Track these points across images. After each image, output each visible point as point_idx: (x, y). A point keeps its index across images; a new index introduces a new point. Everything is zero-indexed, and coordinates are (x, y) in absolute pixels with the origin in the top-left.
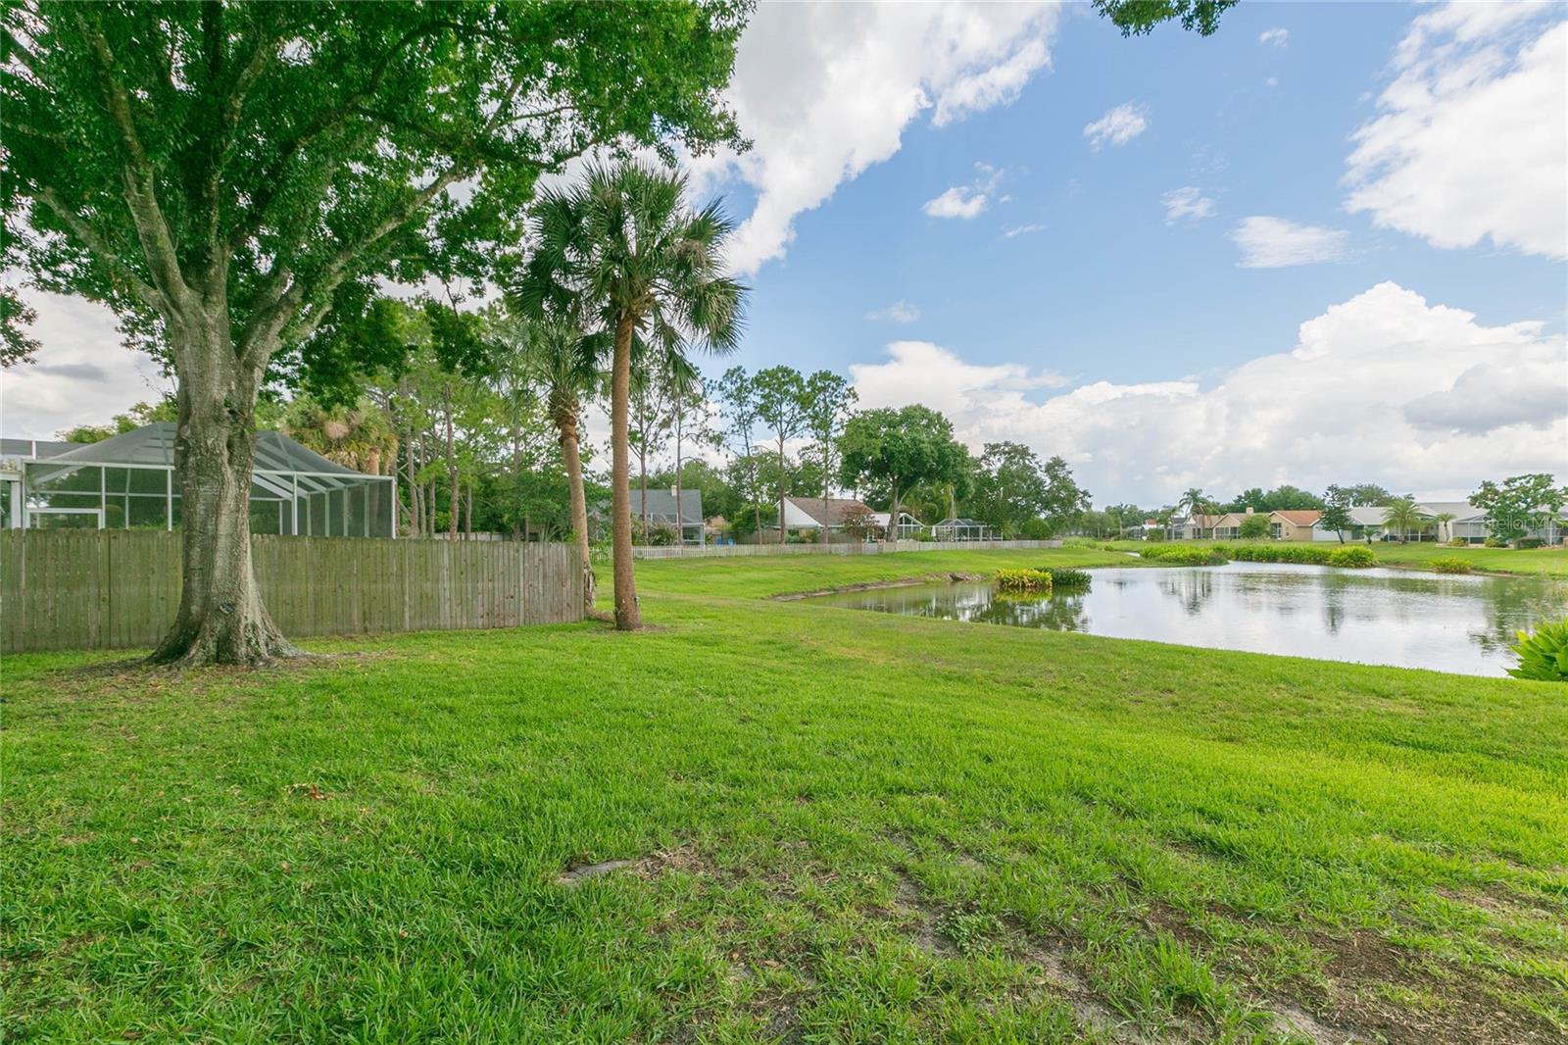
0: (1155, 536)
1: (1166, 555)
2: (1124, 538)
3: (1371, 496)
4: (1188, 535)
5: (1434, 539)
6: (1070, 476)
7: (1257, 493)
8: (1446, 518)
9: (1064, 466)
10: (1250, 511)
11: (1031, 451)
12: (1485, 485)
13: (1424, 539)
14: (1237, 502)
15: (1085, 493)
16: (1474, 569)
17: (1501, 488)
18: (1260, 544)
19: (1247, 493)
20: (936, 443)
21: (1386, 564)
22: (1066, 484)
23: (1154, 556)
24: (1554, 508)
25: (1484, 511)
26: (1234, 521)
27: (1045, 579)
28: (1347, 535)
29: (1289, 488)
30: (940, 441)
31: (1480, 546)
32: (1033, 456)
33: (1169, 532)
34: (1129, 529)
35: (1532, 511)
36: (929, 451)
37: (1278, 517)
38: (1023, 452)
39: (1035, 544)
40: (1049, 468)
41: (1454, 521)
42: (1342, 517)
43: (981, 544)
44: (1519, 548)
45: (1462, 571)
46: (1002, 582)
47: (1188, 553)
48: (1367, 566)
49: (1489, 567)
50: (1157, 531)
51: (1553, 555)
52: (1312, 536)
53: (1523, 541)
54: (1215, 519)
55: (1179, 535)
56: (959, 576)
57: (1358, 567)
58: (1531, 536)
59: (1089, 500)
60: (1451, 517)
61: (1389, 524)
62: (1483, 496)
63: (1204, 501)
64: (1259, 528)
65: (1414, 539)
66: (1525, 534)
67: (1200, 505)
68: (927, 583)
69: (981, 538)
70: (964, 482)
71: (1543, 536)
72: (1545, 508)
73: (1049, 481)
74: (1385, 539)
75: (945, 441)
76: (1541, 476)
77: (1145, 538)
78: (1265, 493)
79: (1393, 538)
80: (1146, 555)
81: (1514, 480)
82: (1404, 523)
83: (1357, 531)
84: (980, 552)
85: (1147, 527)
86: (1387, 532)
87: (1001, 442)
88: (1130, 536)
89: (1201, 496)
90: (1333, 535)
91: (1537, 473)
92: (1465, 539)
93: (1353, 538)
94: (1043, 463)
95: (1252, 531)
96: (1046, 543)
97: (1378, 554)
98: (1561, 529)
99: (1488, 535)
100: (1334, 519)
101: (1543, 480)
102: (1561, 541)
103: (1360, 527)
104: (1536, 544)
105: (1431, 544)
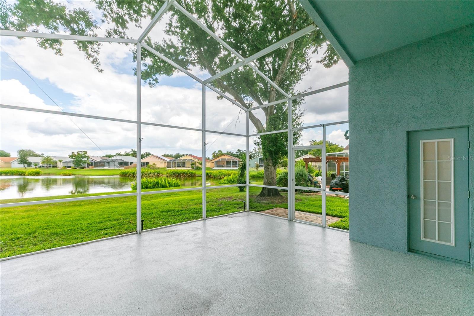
5: (56, 167)
8: (60, 161)
12: (73, 153)
13: (53, 167)
16: (72, 174)
17: (76, 154)
21: (45, 174)
24: (88, 159)
25: (72, 160)
28: (26, 165)
31: (70, 168)
35: (83, 160)
41: (63, 162)
42: (26, 160)
44: (80, 169)
45: (69, 175)
48: (40, 175)
49: (76, 174)
51: (88, 170)
52: (11, 166)
53: (81, 167)
57: (36, 176)
58: (83, 166)
60: (62, 161)
61: (43, 163)
62: (72, 155)
65: (50, 167)
66: (82, 165)
71: (85, 166)
72: (86, 159)
74: (40, 167)
76: (85, 152)
79: (43, 167)
81: (79, 152)
82: (48, 162)
83: (29, 164)
86: (41, 165)
90: (22, 166)
91: (84, 151)
92: (66, 167)
93: (28, 167)
97: (42, 171)
98: (88, 164)
99: (73, 166)
100: (23, 160)
101: (85, 153)
102: (89, 167)
103: (31, 163)
104: (84, 168)
105: (55, 168)
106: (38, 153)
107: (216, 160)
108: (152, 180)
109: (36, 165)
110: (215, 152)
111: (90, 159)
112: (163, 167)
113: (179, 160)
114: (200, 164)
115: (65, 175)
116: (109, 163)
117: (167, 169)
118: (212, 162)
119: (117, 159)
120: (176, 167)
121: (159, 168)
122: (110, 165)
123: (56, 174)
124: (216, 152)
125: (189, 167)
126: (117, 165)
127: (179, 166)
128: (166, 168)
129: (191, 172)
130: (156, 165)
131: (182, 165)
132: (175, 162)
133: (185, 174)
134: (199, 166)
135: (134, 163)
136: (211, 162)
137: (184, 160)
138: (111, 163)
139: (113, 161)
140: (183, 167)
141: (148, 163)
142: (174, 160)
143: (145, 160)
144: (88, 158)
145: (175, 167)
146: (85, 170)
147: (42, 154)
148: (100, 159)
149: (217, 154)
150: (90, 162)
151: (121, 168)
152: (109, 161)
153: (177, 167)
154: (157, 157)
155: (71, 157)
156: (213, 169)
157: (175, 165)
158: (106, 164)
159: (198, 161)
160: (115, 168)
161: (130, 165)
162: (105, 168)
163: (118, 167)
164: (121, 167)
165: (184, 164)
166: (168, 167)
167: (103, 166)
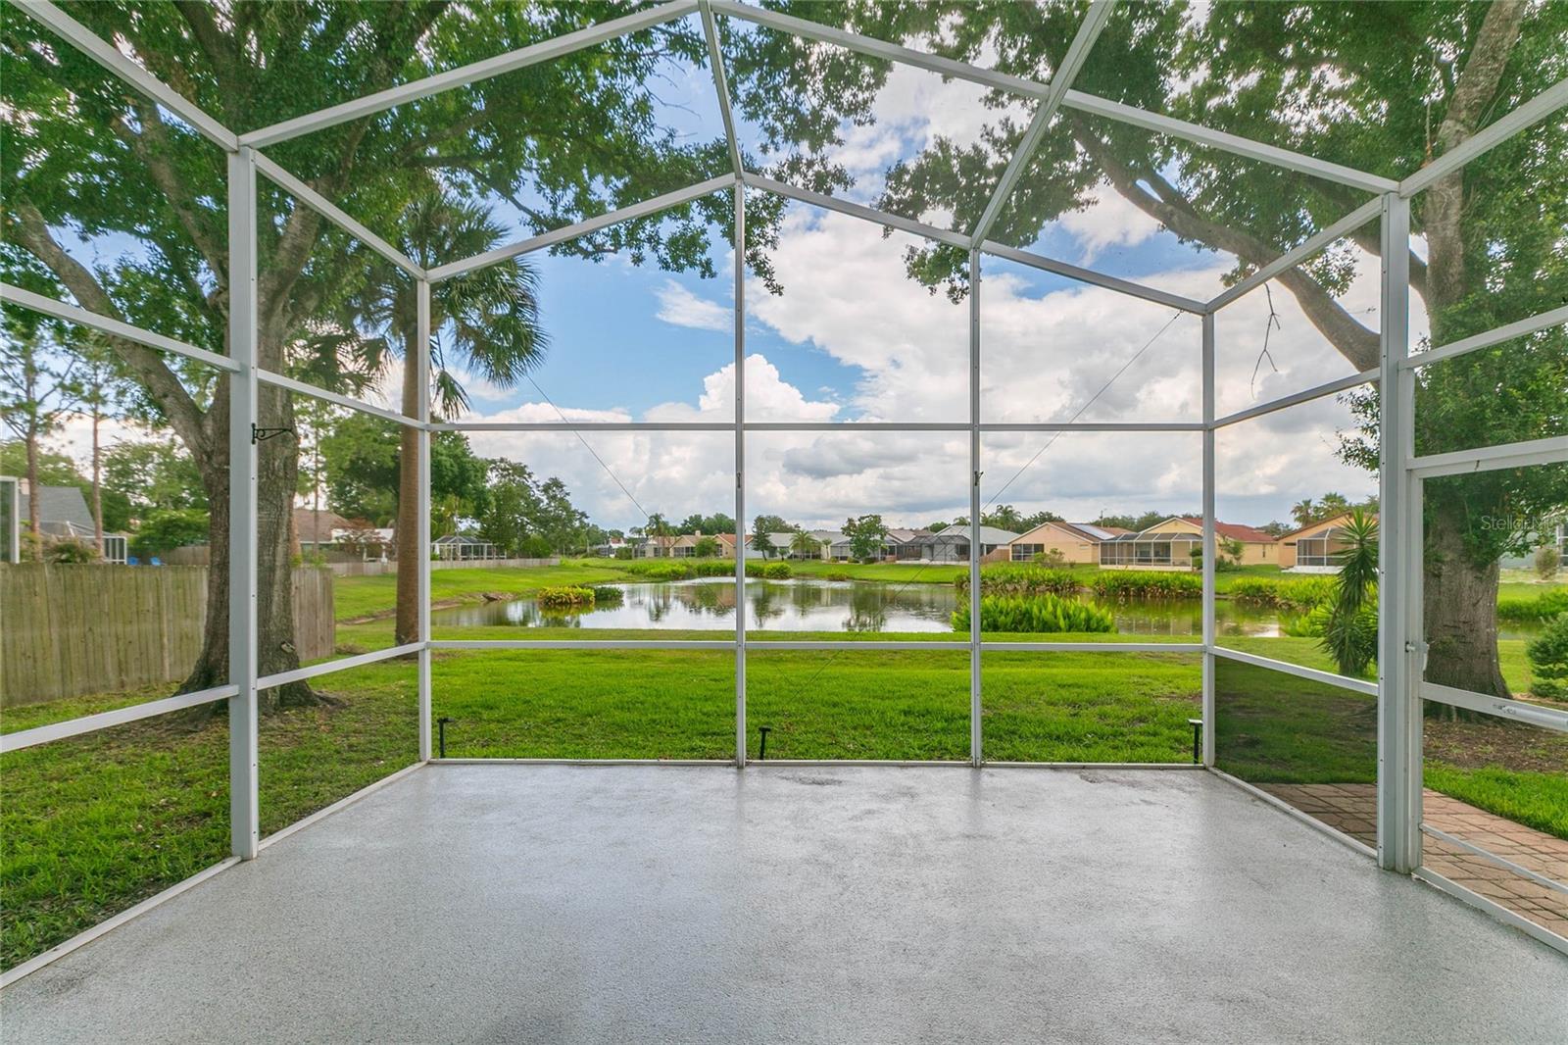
0: (623, 554)
1: (652, 571)
2: (592, 555)
3: (778, 526)
4: (650, 553)
5: (819, 557)
6: (567, 498)
7: (698, 517)
8: (827, 543)
9: (562, 487)
10: (698, 532)
11: (528, 471)
12: (850, 520)
13: (813, 557)
14: (684, 525)
15: (583, 515)
16: (849, 578)
17: (857, 523)
18: (713, 561)
19: (691, 518)
20: (455, 457)
21: (798, 576)
22: (564, 504)
23: (639, 572)
24: (882, 538)
25: (849, 538)
26: (688, 541)
27: (589, 596)
28: (766, 554)
29: (722, 515)
30: (460, 454)
31: (846, 562)
32: (530, 475)
33: (636, 551)
34: (595, 547)
35: (872, 539)
36: (448, 464)
37: (720, 539)
38: (520, 470)
39: (535, 562)
40: (546, 489)
41: (831, 544)
42: (766, 541)
43: (485, 563)
44: (866, 564)
45: (842, 580)
46: (550, 599)
47: (669, 569)
48: (788, 578)
49: (856, 577)
50: (626, 549)
51: (883, 568)
53: (868, 559)
54: (673, 539)
55: (643, 553)
56: (492, 595)
57: (782, 578)
58: (872, 556)
59: (586, 521)
60: (830, 542)
61: (795, 547)
62: (848, 528)
63: (665, 524)
64: (709, 548)
65: (808, 557)
66: (869, 554)
67: (659, 527)
68: (465, 604)
69: (485, 556)
70: (485, 500)
71: (876, 556)
72: (878, 537)
73: (546, 501)
74: (790, 557)
75: (464, 454)
76: (876, 516)
77: (612, 556)
78: (703, 518)
79: (796, 557)
80: (633, 572)
81: (863, 518)
82: (803, 545)
83: (773, 550)
84: (488, 570)
85: (615, 546)
86: (791, 552)
87: (497, 458)
88: (597, 553)
89: (663, 519)
90: (759, 554)
91: (874, 514)
92: (837, 557)
94: (541, 483)
95: (704, 551)
96: (546, 561)
97: (793, 568)
98: (884, 551)
99: (850, 554)
100: (761, 542)
101: (877, 519)
102: (884, 559)
103: (775, 548)
104: (873, 560)
105: (818, 561)
106: (790, 523)
107: (1309, 534)
108: (1012, 603)
109: (782, 554)
110: (1307, 503)
111: (887, 538)
112: (1090, 561)
113: (1145, 536)
114: (1229, 552)
115: (833, 578)
116: (931, 547)
117: (1102, 567)
118: (1287, 544)
119: (952, 537)
120: (1132, 560)
121: (1072, 565)
122: (935, 553)
123: (817, 576)
124: (1312, 504)
125: (1183, 564)
126: (954, 553)
127: (1144, 559)
128: (1097, 564)
129: (1188, 582)
130: (1061, 554)
131: (1156, 554)
132: (1132, 544)
133: (1162, 587)
134: (1228, 557)
135: (999, 548)
136: (1281, 542)
137: (1163, 536)
138: (938, 548)
139: (944, 542)
140: (1163, 561)
141: (1039, 548)
142: (1127, 537)
143: (1030, 538)
144: (883, 532)
145: (1130, 561)
146: (877, 568)
147: (796, 526)
148: (908, 538)
149: (1317, 509)
150: (886, 545)
151: (961, 563)
152: (933, 541)
153: (1139, 560)
154: (1072, 529)
155: (846, 531)
156: (1291, 570)
157: (1130, 554)
158: (926, 551)
159: (1222, 541)
160: (948, 563)
161: (988, 553)
162: (924, 561)
163: (956, 560)
164: (963, 559)
165: (1163, 552)
166: (1104, 562)
167: (919, 556)
